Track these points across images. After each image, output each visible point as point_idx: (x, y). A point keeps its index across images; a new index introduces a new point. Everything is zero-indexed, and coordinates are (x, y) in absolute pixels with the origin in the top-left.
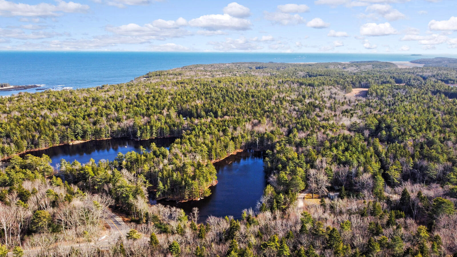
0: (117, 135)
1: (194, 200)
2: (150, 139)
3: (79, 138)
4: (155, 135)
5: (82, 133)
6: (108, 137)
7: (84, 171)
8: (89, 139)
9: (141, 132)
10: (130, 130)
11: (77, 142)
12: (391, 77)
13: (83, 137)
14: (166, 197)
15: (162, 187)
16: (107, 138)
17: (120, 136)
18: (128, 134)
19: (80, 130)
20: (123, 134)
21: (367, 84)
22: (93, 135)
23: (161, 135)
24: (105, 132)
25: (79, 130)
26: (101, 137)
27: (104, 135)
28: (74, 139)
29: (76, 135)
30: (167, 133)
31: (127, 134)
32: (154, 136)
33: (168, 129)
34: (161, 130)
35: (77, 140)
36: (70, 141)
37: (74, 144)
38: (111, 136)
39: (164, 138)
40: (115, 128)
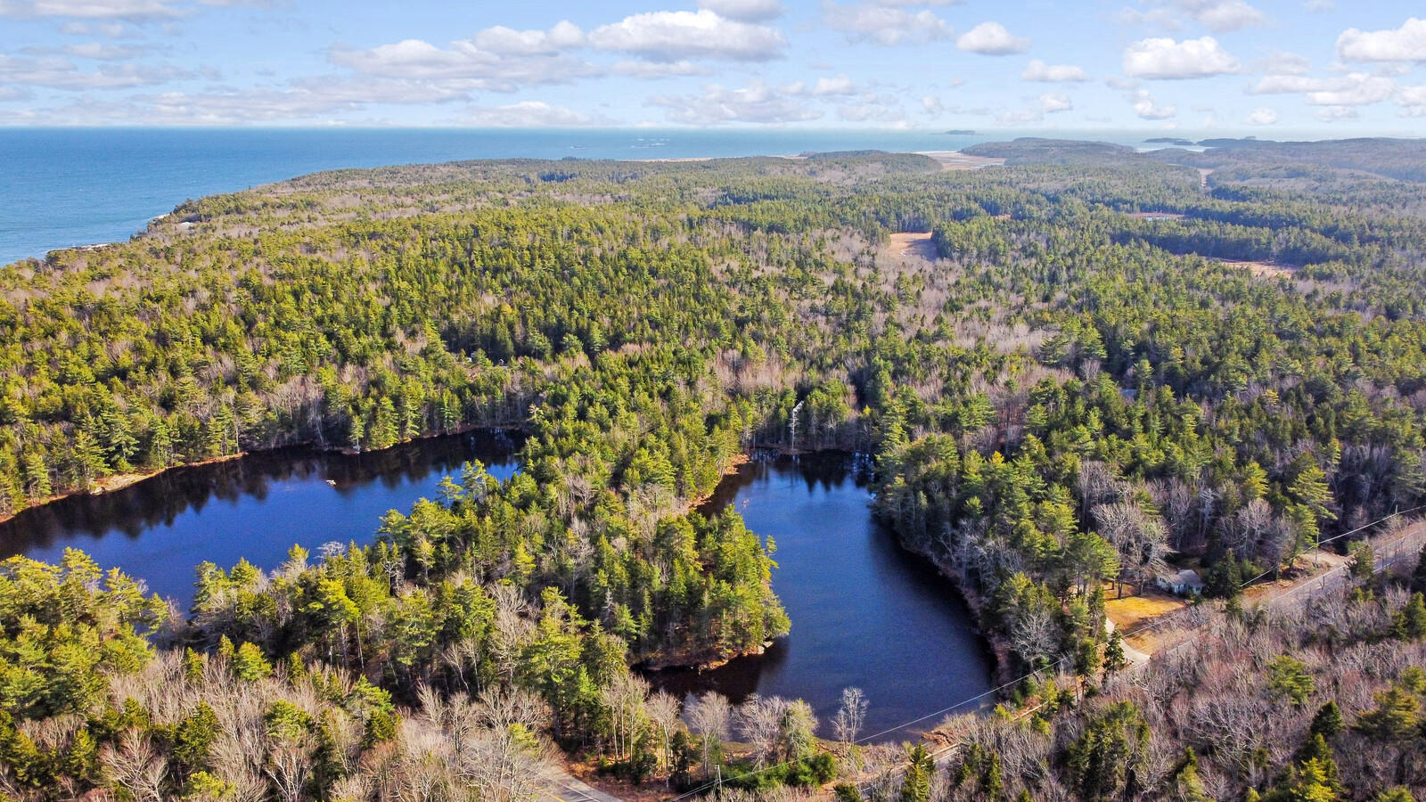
0: (266, 438)
1: (746, 654)
2: (395, 445)
3: (124, 463)
4: (413, 428)
5: (135, 445)
6: (234, 450)
7: (325, 603)
8: (162, 464)
9: (364, 423)
10: (314, 416)
11: (117, 482)
12: (968, 198)
13: (138, 460)
14: (643, 656)
15: (632, 622)
16: (228, 457)
17: (277, 443)
18: (308, 433)
19: (127, 433)
20: (287, 436)
21: (918, 219)
22: (177, 447)
23: (431, 428)
24: (220, 435)
25: (121, 433)
26: (204, 451)
27: (217, 446)
28: (107, 471)
29: (111, 454)
30: (454, 419)
31: (300, 434)
32: (411, 431)
33: (457, 402)
34: (431, 410)
35: (120, 473)
36: (91, 482)
37: (108, 489)
38: (243, 447)
39: (443, 436)
40: (254, 417)
